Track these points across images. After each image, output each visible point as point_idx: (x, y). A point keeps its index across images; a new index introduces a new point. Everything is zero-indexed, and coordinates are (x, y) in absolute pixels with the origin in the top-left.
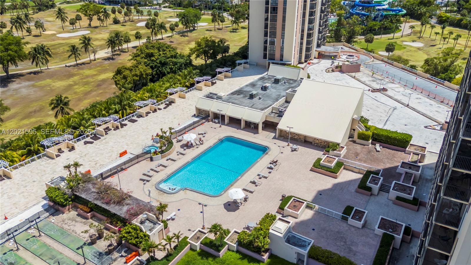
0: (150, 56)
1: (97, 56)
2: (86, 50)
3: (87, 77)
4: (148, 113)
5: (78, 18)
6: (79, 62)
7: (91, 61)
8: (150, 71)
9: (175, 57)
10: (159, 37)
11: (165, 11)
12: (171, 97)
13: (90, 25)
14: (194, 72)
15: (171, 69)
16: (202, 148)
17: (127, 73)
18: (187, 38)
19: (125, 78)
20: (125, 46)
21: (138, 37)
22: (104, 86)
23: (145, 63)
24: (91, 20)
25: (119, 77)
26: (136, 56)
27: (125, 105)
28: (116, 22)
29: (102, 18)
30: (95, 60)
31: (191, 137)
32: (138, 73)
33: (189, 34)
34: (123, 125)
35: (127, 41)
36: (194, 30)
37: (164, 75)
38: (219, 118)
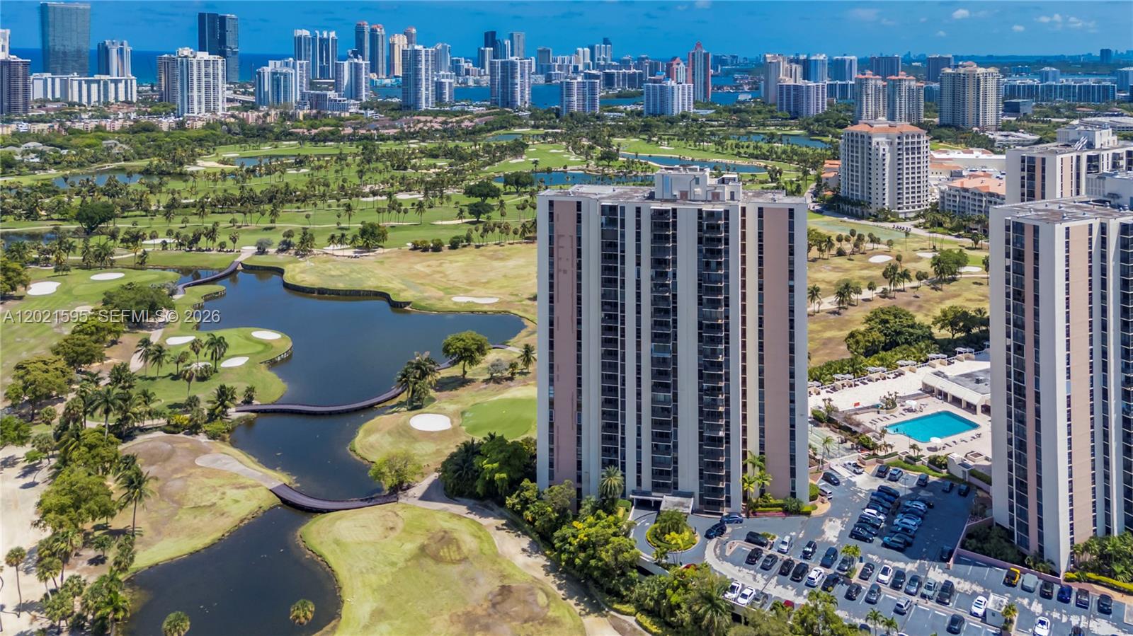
0: (886, 322)
1: (822, 308)
4: (877, 380)
7: (814, 312)
8: (883, 339)
9: (912, 326)
10: (900, 287)
11: (916, 236)
12: (901, 368)
14: (933, 346)
15: (906, 339)
16: (920, 415)
17: (860, 337)
18: (940, 293)
19: (857, 342)
20: (854, 297)
21: (870, 286)
22: (830, 346)
23: (879, 329)
25: (851, 341)
26: (869, 318)
27: (857, 369)
28: (841, 253)
29: (824, 248)
30: (818, 312)
31: (912, 404)
32: (871, 339)
33: (945, 286)
34: (856, 385)
35: (858, 292)
36: (954, 280)
37: (898, 344)
38: (943, 396)
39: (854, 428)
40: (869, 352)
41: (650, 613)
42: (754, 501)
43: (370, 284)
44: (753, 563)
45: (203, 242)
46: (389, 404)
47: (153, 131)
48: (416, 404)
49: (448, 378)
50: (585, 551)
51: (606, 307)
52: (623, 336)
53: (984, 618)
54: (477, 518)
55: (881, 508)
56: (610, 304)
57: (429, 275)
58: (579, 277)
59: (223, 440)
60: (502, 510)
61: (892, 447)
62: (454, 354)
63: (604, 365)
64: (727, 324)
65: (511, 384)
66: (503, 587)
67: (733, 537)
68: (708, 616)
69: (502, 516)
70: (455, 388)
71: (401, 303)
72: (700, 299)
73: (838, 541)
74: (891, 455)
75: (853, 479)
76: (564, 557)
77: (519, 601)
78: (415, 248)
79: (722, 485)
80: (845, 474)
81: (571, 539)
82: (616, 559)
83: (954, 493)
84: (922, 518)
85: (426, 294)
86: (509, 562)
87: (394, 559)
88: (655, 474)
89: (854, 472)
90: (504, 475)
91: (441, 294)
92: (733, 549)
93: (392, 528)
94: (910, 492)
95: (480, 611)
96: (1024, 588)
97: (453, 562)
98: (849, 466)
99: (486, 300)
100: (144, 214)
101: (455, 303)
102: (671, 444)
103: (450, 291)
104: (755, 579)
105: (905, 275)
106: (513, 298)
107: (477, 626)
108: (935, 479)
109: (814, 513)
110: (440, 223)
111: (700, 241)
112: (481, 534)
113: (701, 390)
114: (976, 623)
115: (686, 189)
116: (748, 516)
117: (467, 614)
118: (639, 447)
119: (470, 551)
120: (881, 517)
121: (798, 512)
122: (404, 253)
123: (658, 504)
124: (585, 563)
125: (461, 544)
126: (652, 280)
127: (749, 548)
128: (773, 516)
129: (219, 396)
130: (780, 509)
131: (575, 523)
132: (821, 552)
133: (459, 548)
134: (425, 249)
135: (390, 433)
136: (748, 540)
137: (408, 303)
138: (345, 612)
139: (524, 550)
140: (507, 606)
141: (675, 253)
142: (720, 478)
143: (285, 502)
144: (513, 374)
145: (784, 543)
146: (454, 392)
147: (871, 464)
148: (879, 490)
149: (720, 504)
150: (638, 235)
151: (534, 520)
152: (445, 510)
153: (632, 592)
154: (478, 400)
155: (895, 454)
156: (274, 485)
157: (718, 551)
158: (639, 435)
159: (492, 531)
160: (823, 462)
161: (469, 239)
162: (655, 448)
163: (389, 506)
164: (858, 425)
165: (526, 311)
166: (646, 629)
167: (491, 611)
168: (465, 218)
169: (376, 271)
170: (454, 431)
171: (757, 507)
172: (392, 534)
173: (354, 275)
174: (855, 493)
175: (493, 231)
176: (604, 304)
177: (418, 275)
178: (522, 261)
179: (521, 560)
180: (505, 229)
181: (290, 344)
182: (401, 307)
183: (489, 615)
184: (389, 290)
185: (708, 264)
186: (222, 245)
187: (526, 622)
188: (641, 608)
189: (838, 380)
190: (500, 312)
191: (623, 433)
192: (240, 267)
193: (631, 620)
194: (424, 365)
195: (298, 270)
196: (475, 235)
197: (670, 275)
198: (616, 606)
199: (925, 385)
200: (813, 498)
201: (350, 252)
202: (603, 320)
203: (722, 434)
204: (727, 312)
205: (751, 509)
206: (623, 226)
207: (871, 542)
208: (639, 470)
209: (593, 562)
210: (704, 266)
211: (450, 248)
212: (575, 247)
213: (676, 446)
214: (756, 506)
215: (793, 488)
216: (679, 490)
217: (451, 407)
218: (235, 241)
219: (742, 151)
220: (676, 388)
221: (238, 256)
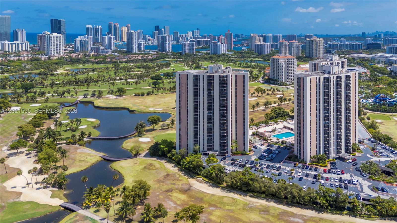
0: (276, 111)
1: (260, 109)
2: (257, 107)
3: (256, 115)
4: (272, 125)
5: (254, 93)
6: (254, 110)
7: (258, 110)
8: (275, 115)
9: (284, 112)
10: (283, 103)
11: (291, 89)
12: (279, 122)
13: (258, 95)
14: (288, 117)
15: (282, 115)
16: (281, 133)
17: (268, 115)
19: (268, 116)
20: (269, 106)
21: (275, 103)
22: (261, 119)
23: (274, 113)
24: (258, 93)
25: (266, 116)
26: (272, 110)
27: (266, 123)
28: (268, 94)
29: (263, 93)
31: (280, 130)
32: (271, 115)
34: (266, 127)
35: (271, 104)
37: (279, 117)
38: (289, 128)
39: (262, 136)
40: (270, 119)
41: (205, 177)
42: (234, 152)
43: (122, 105)
44: (232, 165)
45: (66, 94)
46: (132, 136)
48: (140, 135)
49: (149, 129)
50: (189, 164)
51: (195, 102)
52: (199, 110)
53: (287, 173)
54: (159, 161)
55: (266, 153)
56: (196, 101)
57: (141, 103)
58: (187, 94)
59: (84, 146)
60: (166, 159)
61: (272, 140)
62: (151, 121)
63: (194, 118)
64: (227, 106)
65: (168, 130)
66: (167, 174)
67: (228, 160)
68: (220, 174)
69: (166, 160)
70: (151, 131)
71: (132, 110)
72: (220, 99)
73: (254, 160)
74: (272, 142)
76: (183, 166)
77: (171, 176)
78: (136, 95)
79: (226, 148)
80: (259, 146)
81: (185, 161)
82: (197, 164)
83: (287, 149)
84: (277, 155)
85: (140, 108)
86: (169, 169)
87: (137, 170)
88: (208, 146)
89: (261, 146)
90: (167, 149)
91: (145, 108)
92: (227, 162)
93: (136, 163)
94: (275, 149)
95: (161, 179)
96: (298, 167)
97: (153, 170)
98: (260, 144)
99: (159, 109)
100: (43, 87)
101: (150, 110)
102: (212, 138)
103: (148, 107)
104: (232, 168)
105: (285, 100)
106: (167, 108)
107: (161, 182)
108: (282, 147)
109: (249, 155)
110: (143, 88)
111: (220, 84)
112: (161, 164)
113: (220, 123)
114: (285, 174)
115: (217, 70)
116: (232, 156)
117: (158, 180)
118: (204, 139)
119: (158, 167)
120: (266, 155)
121: (245, 154)
122: (132, 97)
123: (208, 153)
124: (189, 167)
125: (156, 166)
126: (207, 94)
127: (231, 162)
128: (239, 156)
129: (81, 134)
130: (241, 154)
131: (186, 158)
132: (250, 162)
133: (155, 167)
134: (139, 95)
135: (133, 142)
136: (232, 160)
137: (135, 111)
138: (125, 181)
139: (173, 167)
140: (168, 178)
141: (213, 87)
142: (225, 146)
143: (105, 159)
144: (168, 127)
145: (241, 160)
146: (151, 132)
147: (266, 144)
148: (267, 149)
149: (225, 153)
150: (203, 82)
151: (175, 159)
152: (151, 159)
153: (201, 173)
154: (158, 134)
155: (273, 141)
156: (101, 155)
157: (224, 163)
158: (204, 136)
159: (164, 163)
160: (253, 144)
161: (153, 92)
162: (208, 139)
163: (135, 159)
164: (264, 135)
165: (171, 112)
166: (204, 180)
167: (164, 179)
168: (151, 86)
169: (124, 102)
170: (152, 141)
172: (136, 165)
173: (117, 103)
174: (261, 150)
175: (160, 89)
176: (194, 101)
177: (137, 103)
178: (170, 99)
179: (172, 169)
180: (164, 89)
181: (99, 122)
182: (133, 112)
183: (164, 180)
184: (129, 107)
185: (222, 90)
186: (72, 95)
187: (173, 180)
188: (203, 176)
189: (261, 125)
190: (163, 112)
191: (199, 136)
192: (79, 102)
193: (201, 179)
194: (142, 124)
195: (98, 102)
196: (155, 91)
197: (212, 93)
198: (197, 176)
199: (284, 126)
200: (250, 151)
201: (115, 97)
202: (194, 106)
203: (225, 134)
204: (227, 102)
205: (233, 154)
206: (199, 80)
207: (263, 160)
208: (204, 146)
209: (191, 166)
210: (221, 90)
211: (147, 95)
212: (186, 86)
213: (213, 138)
214: (235, 153)
215: (244, 149)
216: (214, 150)
217: (150, 136)
218: (76, 94)
219: (242, 65)
220: (213, 123)
221: (78, 99)
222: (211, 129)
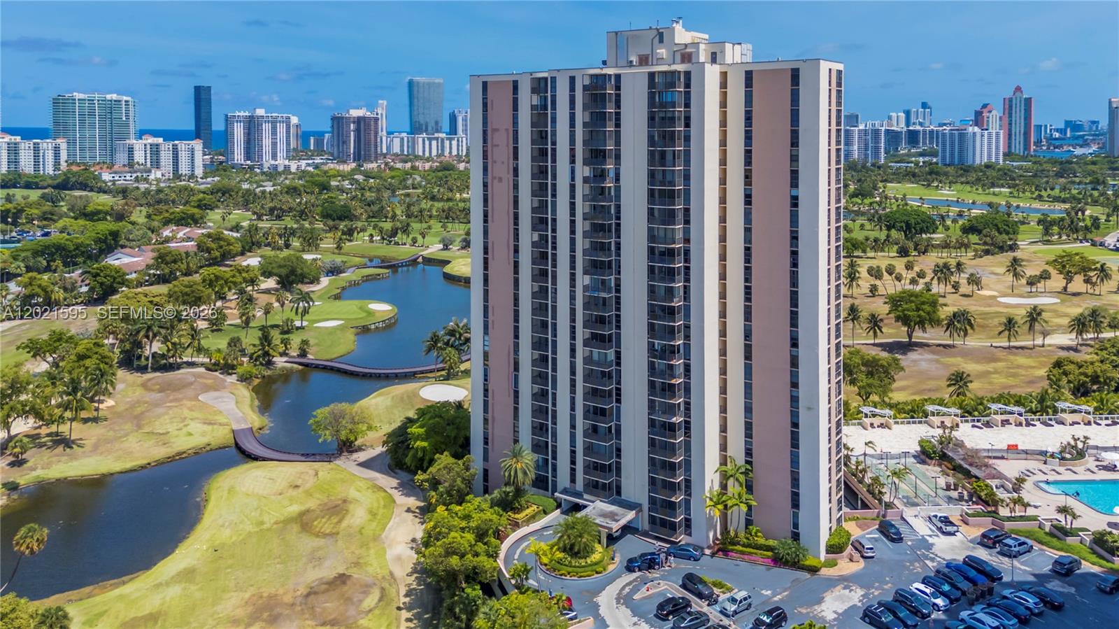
1: (1048, 341)
2: (1031, 328)
4: (1074, 423)
5: (1045, 276)
6: (1012, 344)
7: (1034, 346)
13: (1065, 288)
24: (1069, 279)
25: (1056, 371)
27: (1047, 407)
29: (1094, 279)
30: (1043, 346)
34: (1029, 425)
40: (1081, 391)
42: (732, 534)
45: (400, 237)
47: (452, 170)
54: (397, 494)
55: (946, 588)
56: (541, 220)
61: (1028, 506)
66: (341, 576)
67: (663, 576)
73: (835, 619)
74: (1022, 518)
75: (931, 540)
77: (342, 595)
79: (678, 498)
80: (922, 528)
84: (1018, 620)
86: (381, 550)
88: (591, 468)
89: (940, 529)
90: (425, 444)
92: (651, 592)
93: (296, 487)
94: (1032, 579)
95: (286, 599)
98: (934, 519)
102: (612, 427)
108: (1095, 569)
109: (825, 572)
112: (384, 510)
116: (713, 554)
118: (573, 426)
119: (349, 527)
120: (940, 602)
121: (796, 565)
123: (579, 509)
125: (348, 517)
127: (674, 593)
128: (753, 562)
129: (261, 341)
130: (770, 554)
133: (340, 521)
136: (681, 584)
142: (675, 488)
143: (237, 444)
147: (976, 525)
148: (965, 562)
149: (673, 527)
152: (372, 480)
155: (1034, 518)
156: (241, 426)
157: (626, 591)
159: (398, 512)
160: (888, 507)
171: (734, 544)
181: (393, 315)
186: (414, 241)
189: (1001, 413)
191: (554, 404)
192: (420, 260)
194: (459, 333)
200: (834, 550)
203: (676, 419)
205: (723, 545)
208: (573, 461)
214: (732, 542)
215: (796, 526)
216: (623, 497)
218: (424, 237)
219: (1044, 193)
220: (618, 345)
221: (423, 250)
222: (610, 375)
